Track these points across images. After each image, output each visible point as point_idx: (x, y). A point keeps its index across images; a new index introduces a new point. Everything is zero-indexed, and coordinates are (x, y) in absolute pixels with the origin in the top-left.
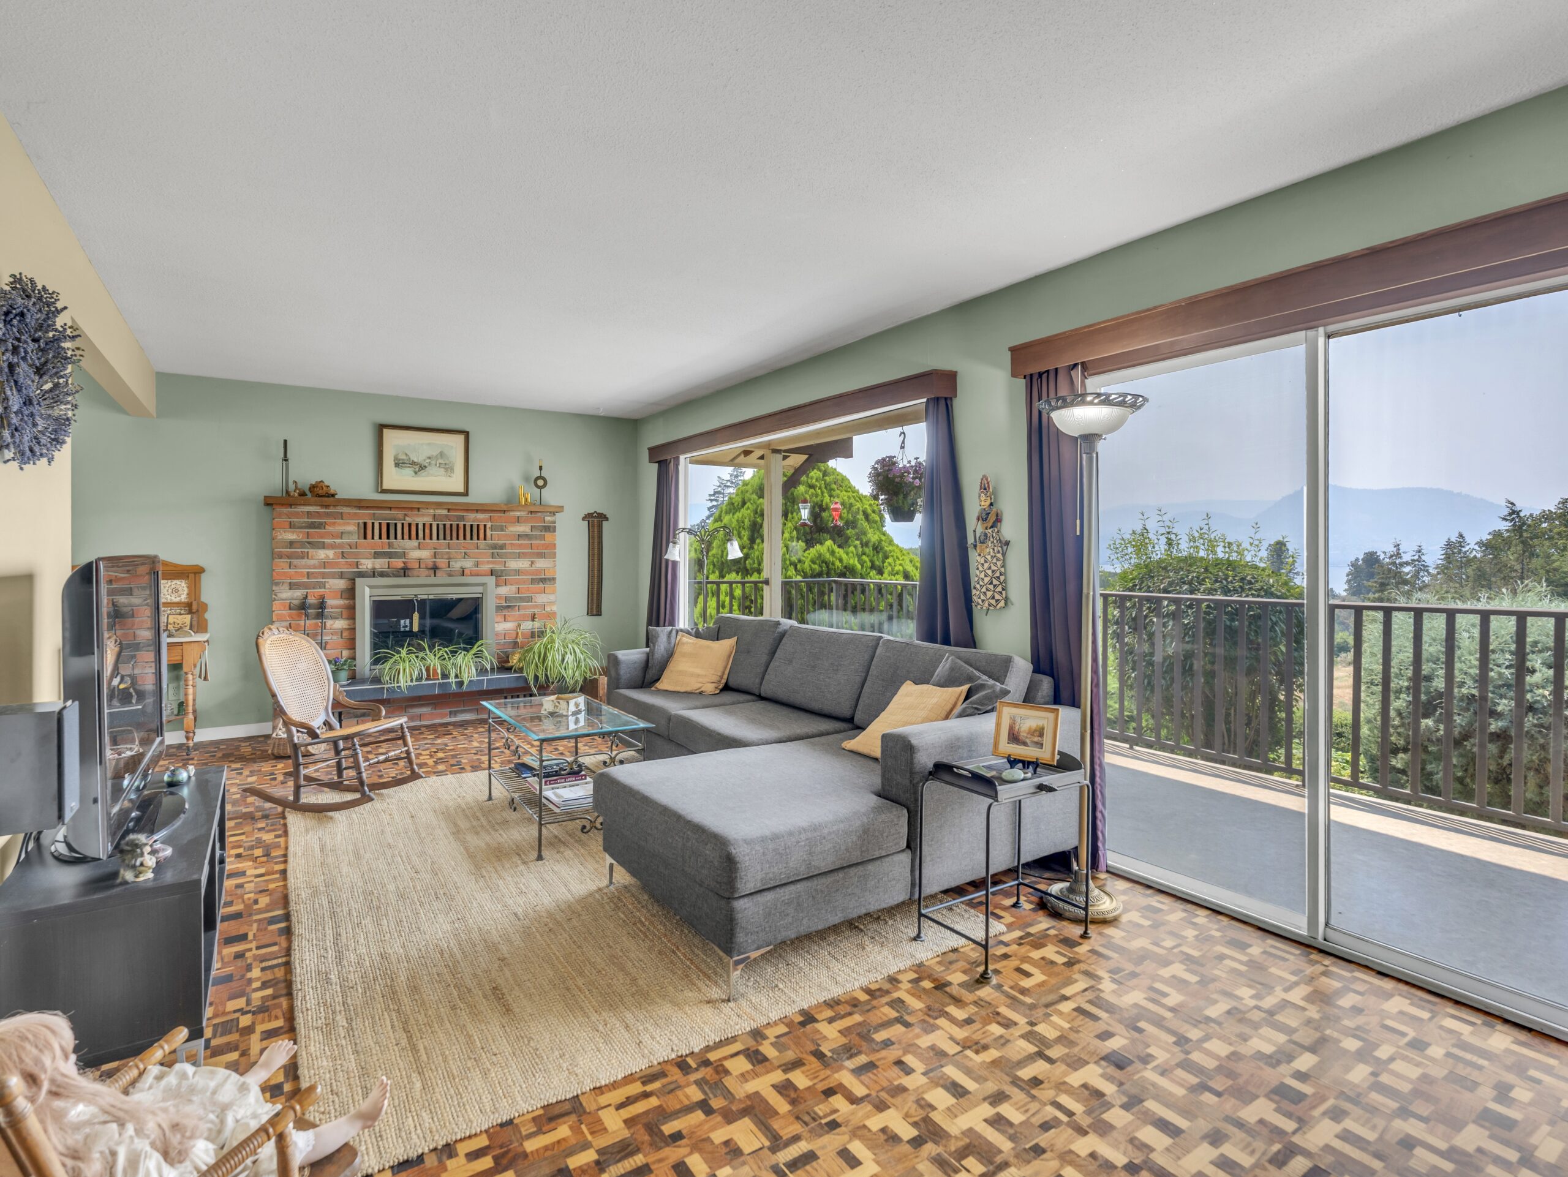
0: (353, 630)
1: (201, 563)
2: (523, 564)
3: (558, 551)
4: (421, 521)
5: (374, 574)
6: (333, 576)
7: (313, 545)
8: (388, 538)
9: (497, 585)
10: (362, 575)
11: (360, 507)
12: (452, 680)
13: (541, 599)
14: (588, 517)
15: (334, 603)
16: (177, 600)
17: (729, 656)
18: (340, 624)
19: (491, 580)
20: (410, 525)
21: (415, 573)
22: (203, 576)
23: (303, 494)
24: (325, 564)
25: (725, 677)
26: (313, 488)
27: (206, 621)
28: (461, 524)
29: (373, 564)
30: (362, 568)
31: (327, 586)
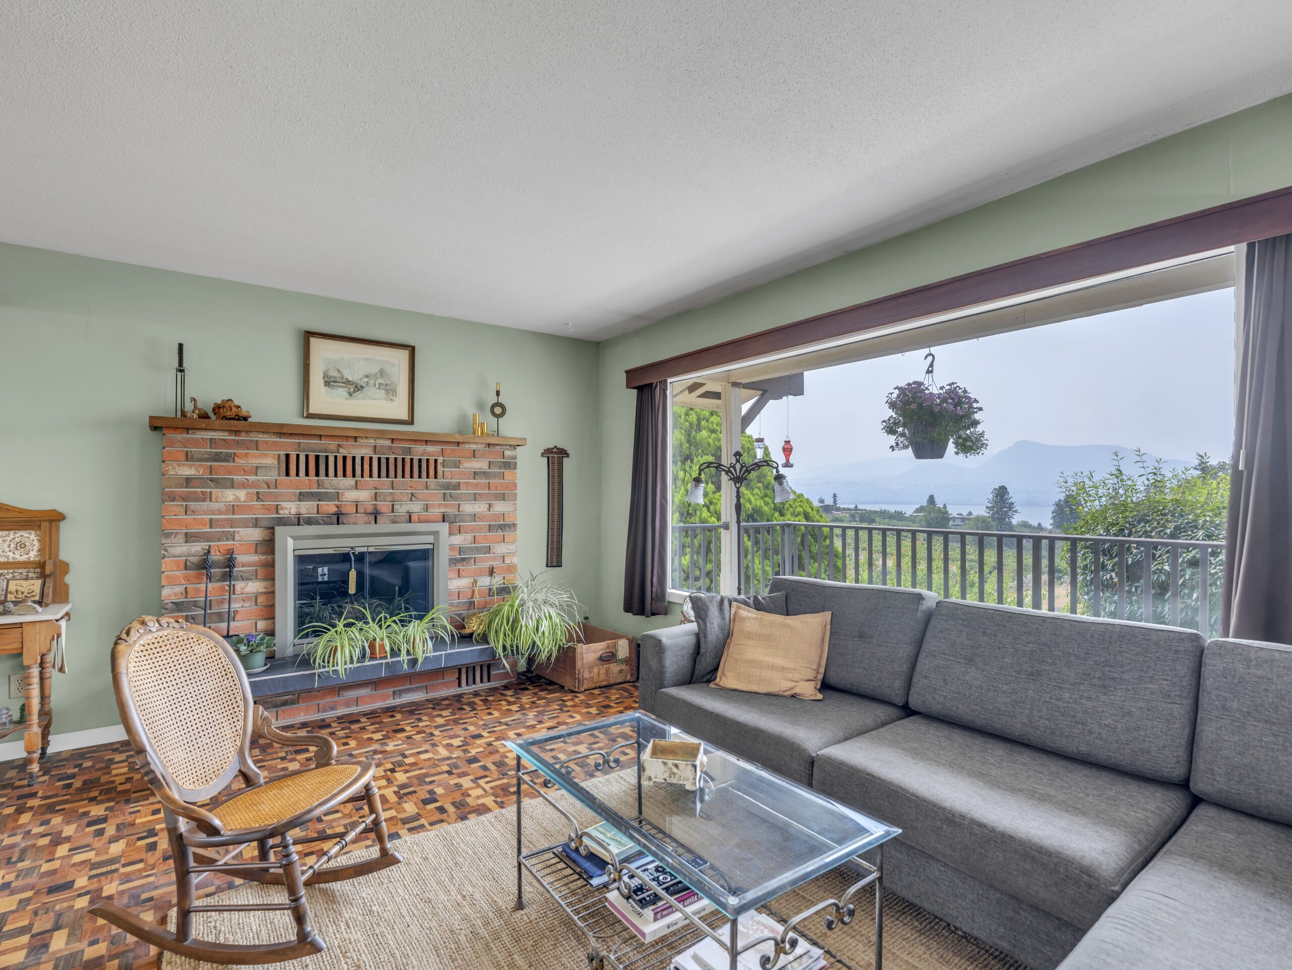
0: (271, 593)
1: (60, 509)
2: (480, 508)
3: (518, 492)
4: (358, 453)
5: (299, 521)
6: (245, 524)
7: (217, 483)
8: (317, 474)
9: (450, 534)
10: (283, 522)
11: (281, 434)
12: (404, 657)
13: (500, 549)
14: (547, 452)
15: (246, 559)
16: (24, 558)
17: (823, 640)
18: (254, 587)
19: (444, 528)
20: (345, 458)
21: (351, 519)
22: (62, 525)
23: (204, 416)
24: (233, 509)
25: (822, 670)
26: (217, 408)
27: (67, 586)
28: (408, 458)
29: (298, 508)
30: (284, 513)
31: (237, 537)
